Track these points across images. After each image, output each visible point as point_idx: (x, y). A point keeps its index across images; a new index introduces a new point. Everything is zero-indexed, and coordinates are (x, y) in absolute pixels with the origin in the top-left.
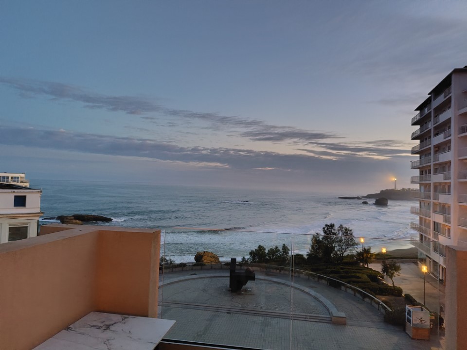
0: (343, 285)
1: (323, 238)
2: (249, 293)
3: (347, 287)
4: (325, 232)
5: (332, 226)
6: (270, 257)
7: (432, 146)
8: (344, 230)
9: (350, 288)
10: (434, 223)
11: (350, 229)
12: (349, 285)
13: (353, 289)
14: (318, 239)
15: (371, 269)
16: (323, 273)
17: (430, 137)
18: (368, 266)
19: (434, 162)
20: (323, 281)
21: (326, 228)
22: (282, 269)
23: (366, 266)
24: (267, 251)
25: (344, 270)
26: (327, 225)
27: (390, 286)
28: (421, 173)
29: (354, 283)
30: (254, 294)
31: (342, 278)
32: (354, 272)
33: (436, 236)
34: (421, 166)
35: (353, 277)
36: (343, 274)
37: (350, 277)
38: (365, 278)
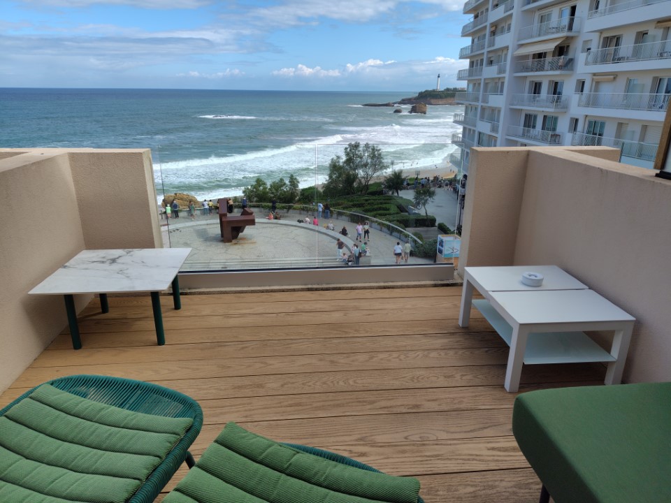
1: (345, 162)
2: (249, 241)
4: (347, 154)
5: (357, 146)
6: (273, 193)
7: (488, 24)
8: (370, 150)
9: (376, 222)
10: (480, 133)
11: (378, 148)
12: (375, 219)
13: (379, 224)
14: (337, 164)
15: (401, 198)
16: (344, 208)
17: (487, 10)
18: (398, 194)
19: (488, 47)
20: (344, 217)
21: (349, 149)
22: (290, 208)
23: (396, 195)
24: (268, 186)
25: (369, 202)
26: (349, 145)
27: (423, 216)
29: (381, 216)
30: (255, 242)
31: (366, 211)
32: (381, 203)
34: (472, 54)
35: (380, 209)
36: (368, 207)
37: (376, 210)
38: (393, 209)
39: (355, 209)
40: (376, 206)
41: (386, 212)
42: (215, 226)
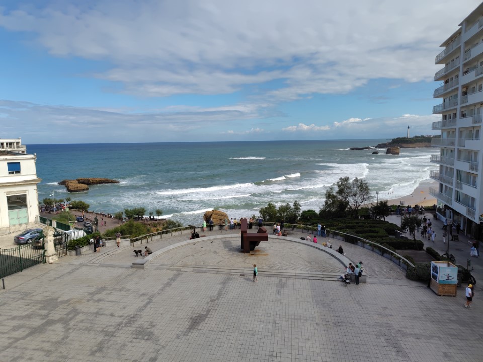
0: (360, 240)
1: (337, 192)
2: (263, 253)
3: (365, 243)
4: (339, 186)
5: (347, 179)
6: (281, 214)
7: (460, 86)
8: (359, 183)
9: (368, 243)
10: (458, 171)
11: (366, 182)
12: (367, 241)
13: (371, 245)
14: (331, 194)
15: (388, 222)
16: (338, 229)
17: (457, 77)
18: (384, 218)
19: (461, 104)
20: (339, 237)
21: (340, 183)
22: (294, 227)
23: (383, 219)
24: (277, 209)
25: (359, 224)
26: (341, 179)
27: (410, 240)
28: (445, 117)
29: (372, 238)
30: (267, 255)
31: (358, 233)
32: (371, 227)
33: (459, 185)
34: (445, 110)
35: (370, 231)
36: (359, 229)
37: (366, 232)
38: (382, 232)
39: (348, 231)
40: (366, 229)
41: (375, 234)
42: (238, 239)
